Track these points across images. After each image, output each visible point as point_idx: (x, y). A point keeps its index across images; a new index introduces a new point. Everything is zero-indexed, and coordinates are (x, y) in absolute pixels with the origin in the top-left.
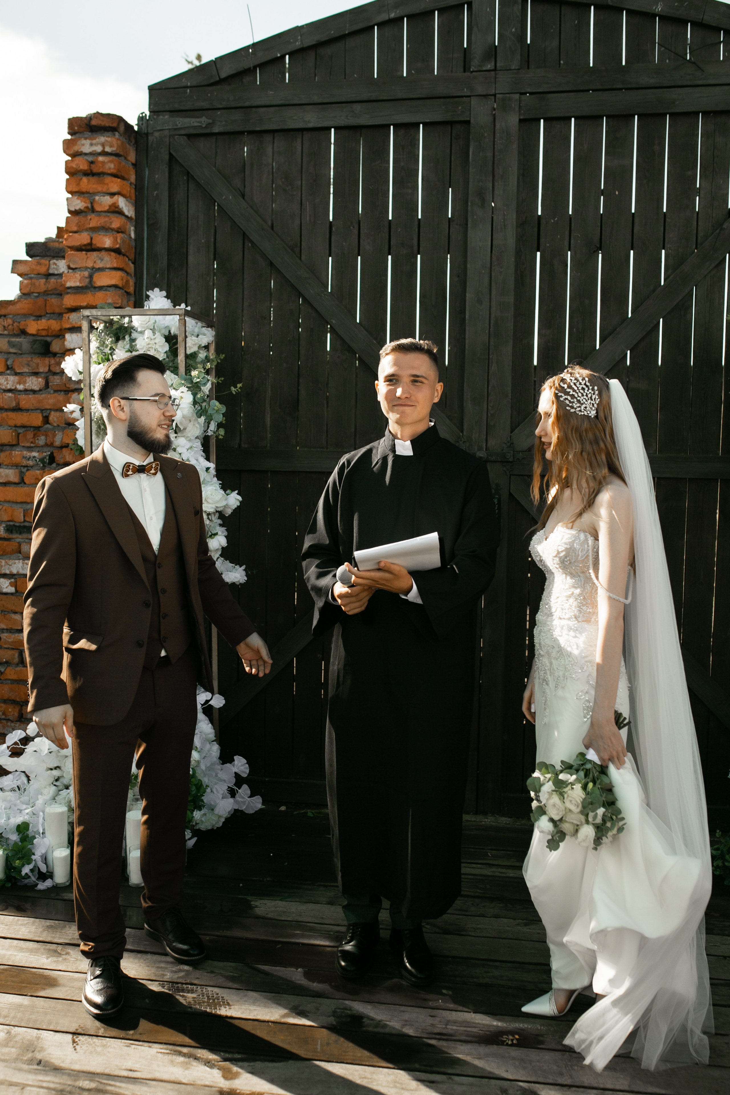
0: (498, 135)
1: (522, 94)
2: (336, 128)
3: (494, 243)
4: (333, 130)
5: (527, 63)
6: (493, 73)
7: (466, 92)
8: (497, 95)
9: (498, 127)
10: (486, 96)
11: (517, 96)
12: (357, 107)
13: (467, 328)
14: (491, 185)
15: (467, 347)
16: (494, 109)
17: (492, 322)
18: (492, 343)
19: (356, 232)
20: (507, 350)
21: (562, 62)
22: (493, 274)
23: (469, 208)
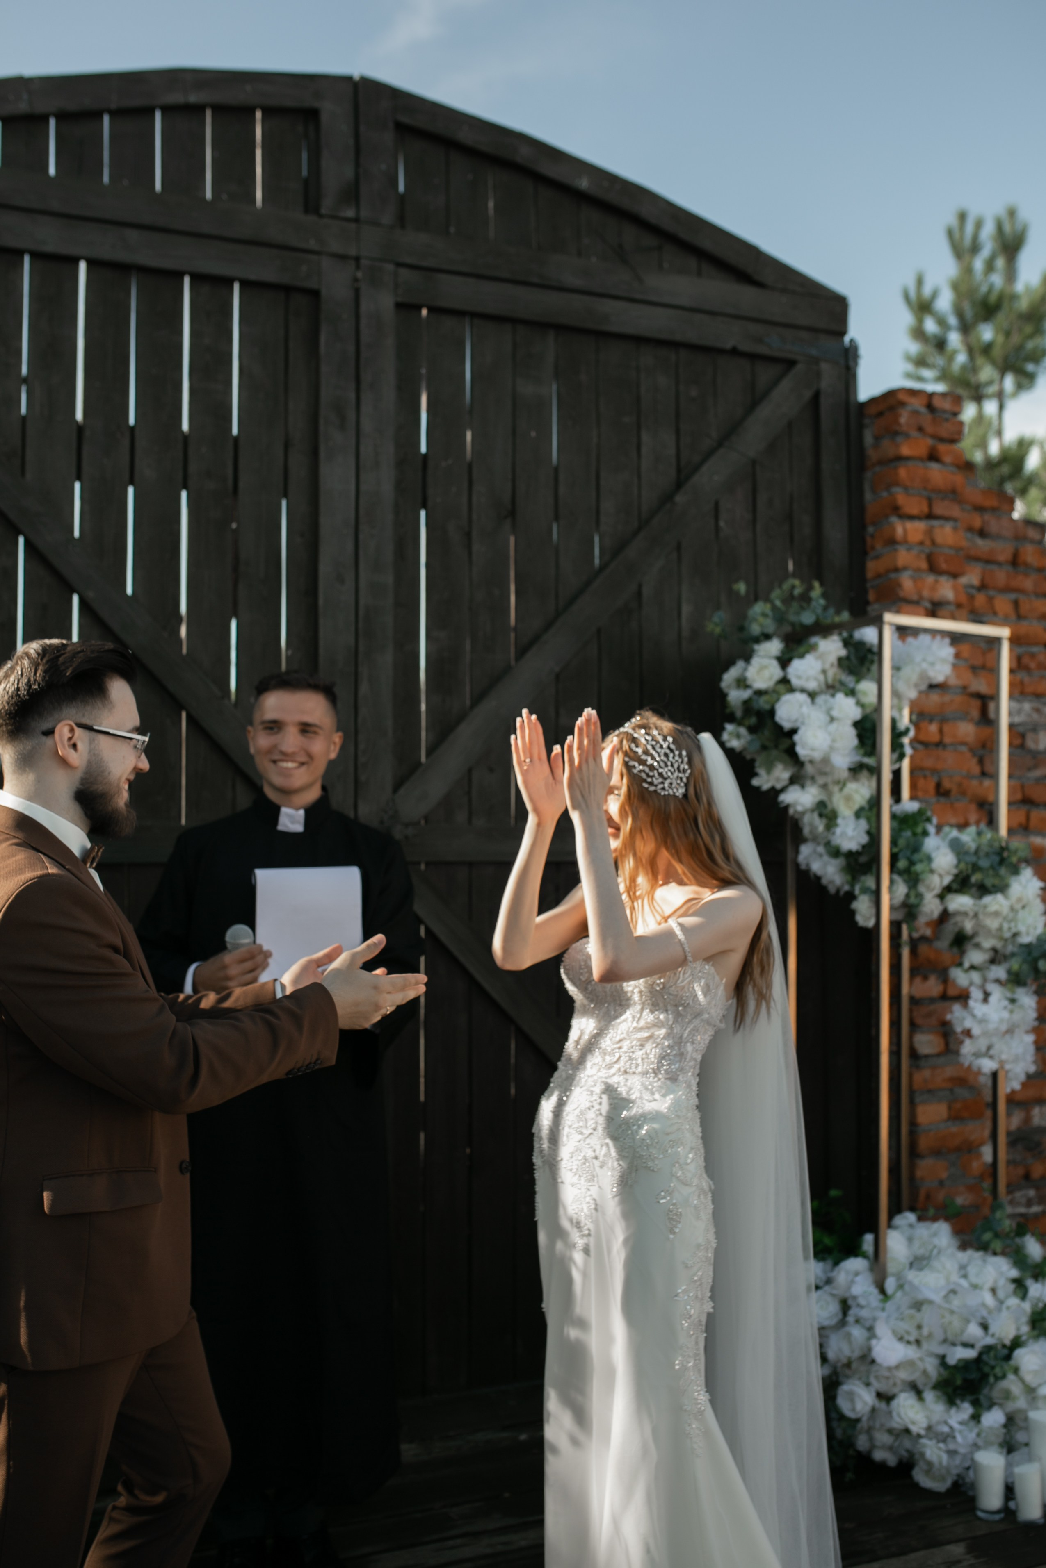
0: (363, 322)
1: (399, 265)
2: (91, 263)
3: (363, 487)
4: (83, 266)
5: (401, 221)
6: (353, 226)
7: (312, 244)
8: (363, 262)
9: (364, 307)
10: (343, 257)
11: (390, 267)
12: (133, 235)
13: (321, 621)
14: (352, 395)
15: (322, 651)
16: (356, 280)
17: (361, 613)
18: (361, 648)
19: (126, 442)
20: (386, 659)
21: (452, 230)
22: (361, 537)
23: (322, 428)
